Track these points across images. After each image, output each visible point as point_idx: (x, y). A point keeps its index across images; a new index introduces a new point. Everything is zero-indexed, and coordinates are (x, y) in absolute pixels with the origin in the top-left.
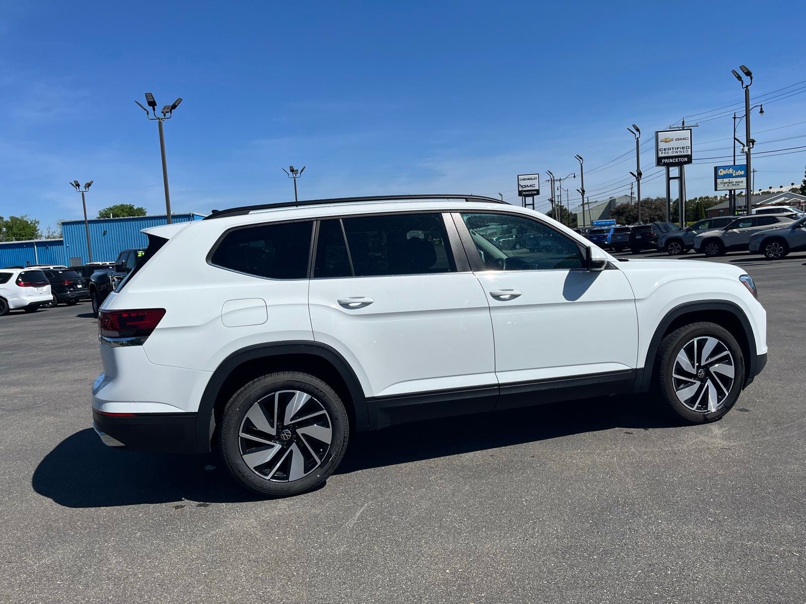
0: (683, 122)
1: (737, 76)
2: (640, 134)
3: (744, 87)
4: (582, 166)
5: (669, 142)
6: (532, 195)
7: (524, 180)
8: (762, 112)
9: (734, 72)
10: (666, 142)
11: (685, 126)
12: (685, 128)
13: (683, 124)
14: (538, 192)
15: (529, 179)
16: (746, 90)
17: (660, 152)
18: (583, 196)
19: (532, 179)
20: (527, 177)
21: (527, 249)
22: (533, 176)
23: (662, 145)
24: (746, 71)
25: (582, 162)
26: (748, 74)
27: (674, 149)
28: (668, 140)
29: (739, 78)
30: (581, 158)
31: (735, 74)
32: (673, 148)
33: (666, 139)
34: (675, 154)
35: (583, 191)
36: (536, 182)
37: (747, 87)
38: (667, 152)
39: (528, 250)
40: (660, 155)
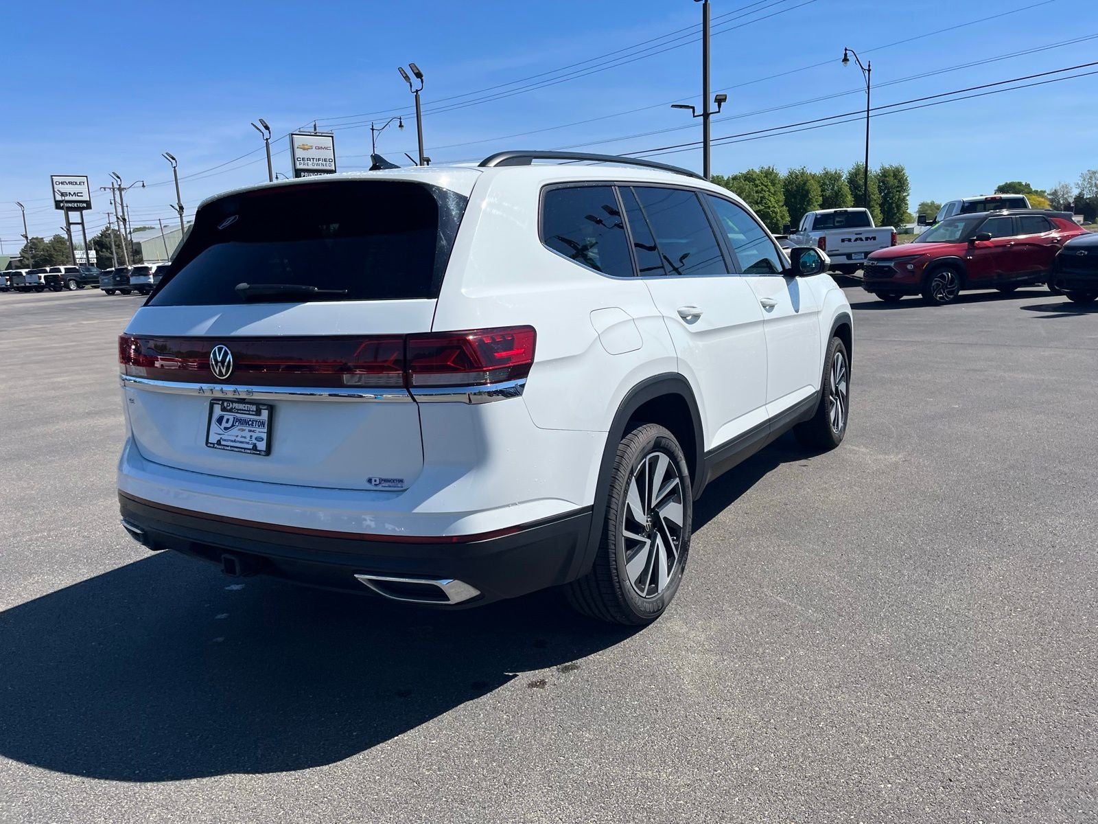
0: (315, 125)
1: (405, 75)
2: (270, 133)
3: (413, 91)
4: (175, 171)
5: (307, 149)
6: (80, 209)
7: (62, 183)
8: (401, 126)
9: (401, 70)
10: (304, 149)
11: (317, 131)
12: (318, 134)
13: (315, 129)
14: (88, 205)
15: (70, 183)
16: (416, 96)
17: (298, 163)
18: (181, 215)
19: (76, 183)
20: (68, 179)
21: (102, 290)
22: (78, 180)
23: (299, 153)
24: (417, 71)
25: (174, 165)
26: (419, 75)
27: (315, 160)
28: (306, 147)
29: (407, 78)
30: (173, 159)
31: (402, 72)
32: (313, 159)
33: (303, 145)
34: (316, 167)
35: (181, 208)
36: (84, 189)
37: (417, 91)
38: (306, 162)
39: (104, 292)
40: (298, 167)
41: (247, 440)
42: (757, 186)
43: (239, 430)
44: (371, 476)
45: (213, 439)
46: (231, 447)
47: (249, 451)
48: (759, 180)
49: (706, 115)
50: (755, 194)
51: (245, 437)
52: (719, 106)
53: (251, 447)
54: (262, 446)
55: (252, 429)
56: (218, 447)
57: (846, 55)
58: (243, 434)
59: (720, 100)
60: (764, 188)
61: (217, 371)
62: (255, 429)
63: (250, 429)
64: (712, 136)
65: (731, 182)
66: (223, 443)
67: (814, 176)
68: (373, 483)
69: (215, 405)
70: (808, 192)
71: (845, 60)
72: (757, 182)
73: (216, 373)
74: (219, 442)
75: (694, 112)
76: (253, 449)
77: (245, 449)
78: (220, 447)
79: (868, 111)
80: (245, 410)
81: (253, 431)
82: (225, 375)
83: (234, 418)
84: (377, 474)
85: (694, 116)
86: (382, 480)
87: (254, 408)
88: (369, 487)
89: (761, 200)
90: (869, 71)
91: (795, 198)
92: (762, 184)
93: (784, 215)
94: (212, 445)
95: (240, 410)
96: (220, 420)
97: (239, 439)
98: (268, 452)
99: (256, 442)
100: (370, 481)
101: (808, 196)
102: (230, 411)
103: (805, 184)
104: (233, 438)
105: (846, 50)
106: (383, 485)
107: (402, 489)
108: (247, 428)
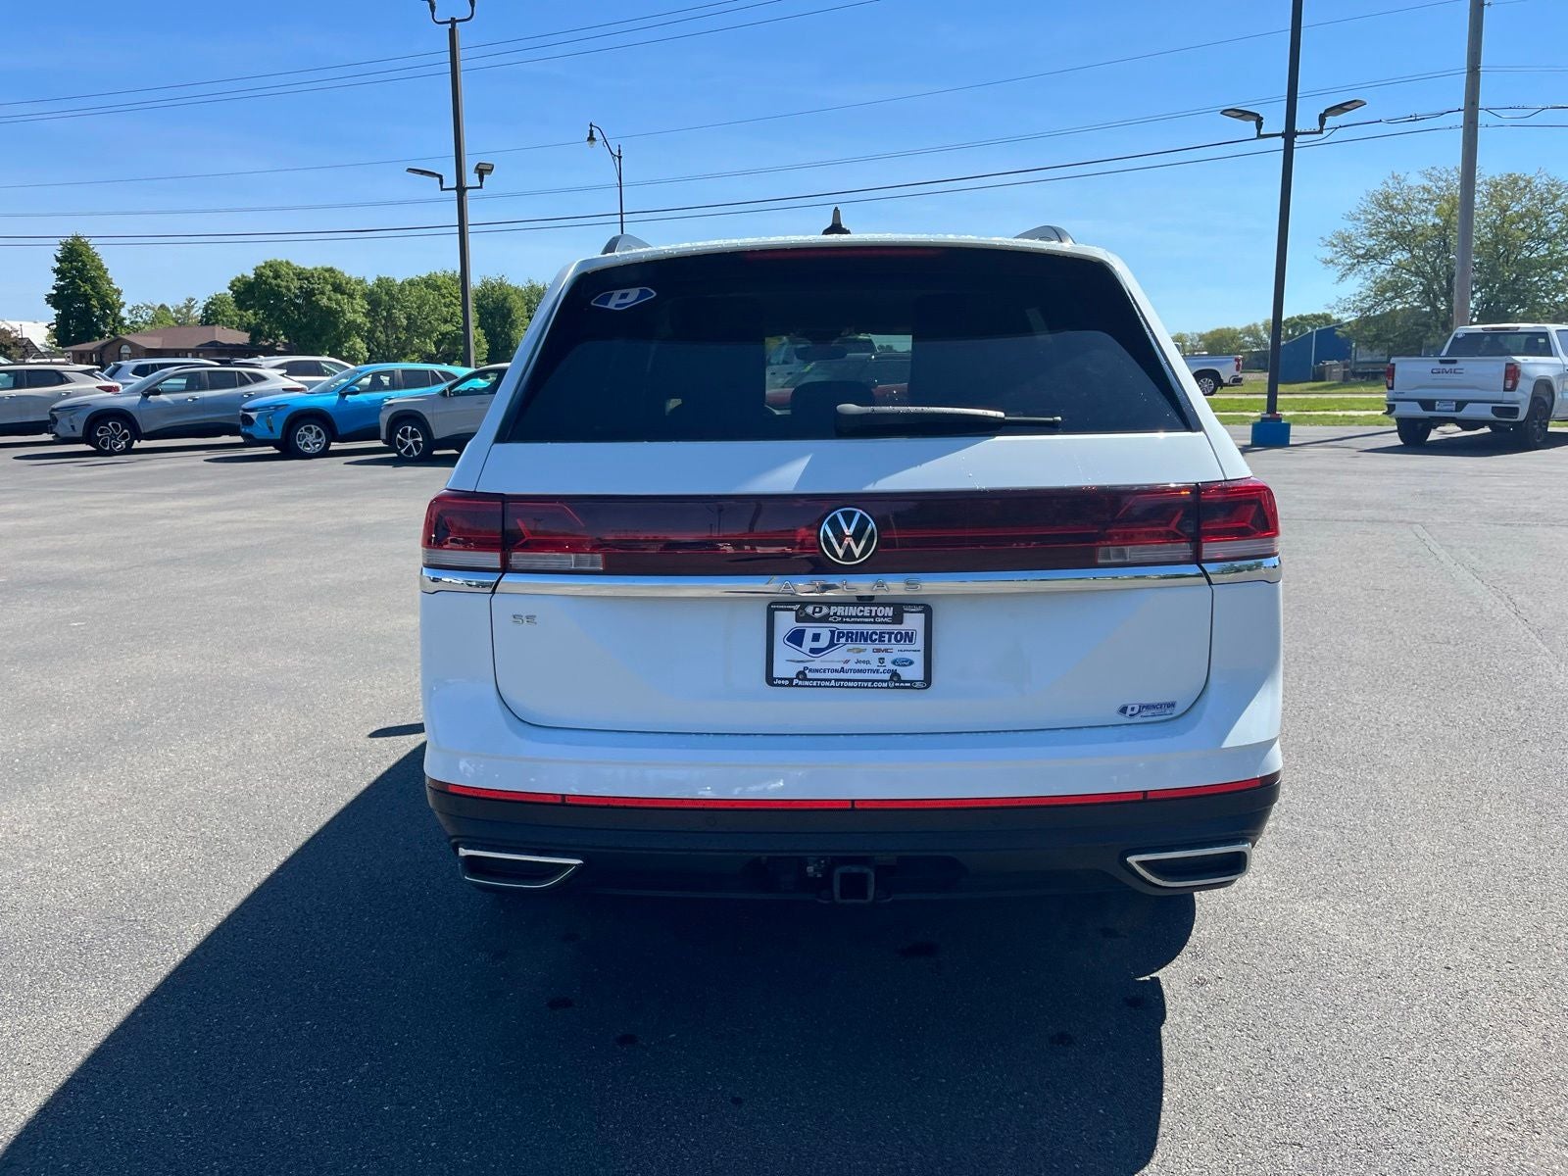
41: (874, 665)
42: (444, 297)
43: (849, 650)
44: (1125, 703)
45: (783, 669)
46: (836, 680)
47: (885, 685)
48: (446, 288)
49: (461, 189)
50: (444, 309)
51: (868, 662)
52: (481, 179)
53: (887, 676)
54: (915, 672)
55: (883, 647)
56: (800, 683)
57: (591, 132)
58: (862, 656)
59: (482, 171)
60: (455, 301)
61: (840, 552)
62: (887, 647)
63: (878, 647)
64: (470, 218)
65: (408, 288)
66: (810, 675)
67: (516, 290)
68: (1129, 712)
69: (776, 612)
70: (510, 311)
71: (591, 138)
72: (444, 291)
73: (837, 557)
74: (802, 675)
75: (441, 182)
76: (891, 679)
77: (873, 681)
78: (807, 683)
79: (622, 214)
80: (863, 617)
81: (886, 651)
82: (858, 559)
83: (833, 632)
84: (1134, 699)
85: (442, 189)
86: (1143, 707)
87: (889, 611)
88: (1123, 719)
89: (451, 318)
90: (620, 157)
91: (493, 319)
92: (451, 294)
93: (479, 340)
94: (787, 682)
95: (848, 617)
96: (796, 638)
97: (852, 665)
98: (928, 680)
99: (894, 667)
100: (1123, 710)
101: (510, 317)
102: (825, 619)
103: (505, 299)
104: (838, 667)
105: (591, 125)
106: (1144, 714)
107: (1170, 716)
108: (870, 647)
